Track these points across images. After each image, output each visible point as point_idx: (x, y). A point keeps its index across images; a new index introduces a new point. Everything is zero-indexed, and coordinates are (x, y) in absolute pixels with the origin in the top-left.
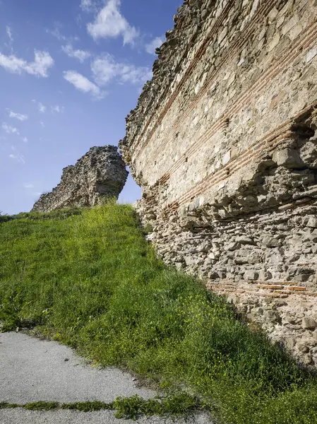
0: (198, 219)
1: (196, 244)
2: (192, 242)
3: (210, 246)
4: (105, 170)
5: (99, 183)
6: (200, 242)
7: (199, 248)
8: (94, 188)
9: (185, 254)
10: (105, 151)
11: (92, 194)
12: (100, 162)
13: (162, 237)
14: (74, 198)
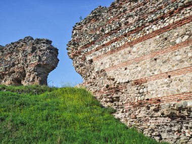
0: (178, 112)
1: (171, 126)
2: (169, 124)
3: (181, 128)
4: (45, 57)
5: (38, 66)
6: (175, 125)
7: (175, 129)
8: (34, 69)
9: (162, 131)
10: (44, 43)
11: (30, 72)
12: (40, 51)
13: (136, 118)
14: (7, 72)
